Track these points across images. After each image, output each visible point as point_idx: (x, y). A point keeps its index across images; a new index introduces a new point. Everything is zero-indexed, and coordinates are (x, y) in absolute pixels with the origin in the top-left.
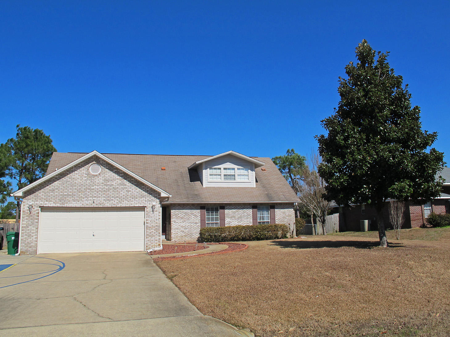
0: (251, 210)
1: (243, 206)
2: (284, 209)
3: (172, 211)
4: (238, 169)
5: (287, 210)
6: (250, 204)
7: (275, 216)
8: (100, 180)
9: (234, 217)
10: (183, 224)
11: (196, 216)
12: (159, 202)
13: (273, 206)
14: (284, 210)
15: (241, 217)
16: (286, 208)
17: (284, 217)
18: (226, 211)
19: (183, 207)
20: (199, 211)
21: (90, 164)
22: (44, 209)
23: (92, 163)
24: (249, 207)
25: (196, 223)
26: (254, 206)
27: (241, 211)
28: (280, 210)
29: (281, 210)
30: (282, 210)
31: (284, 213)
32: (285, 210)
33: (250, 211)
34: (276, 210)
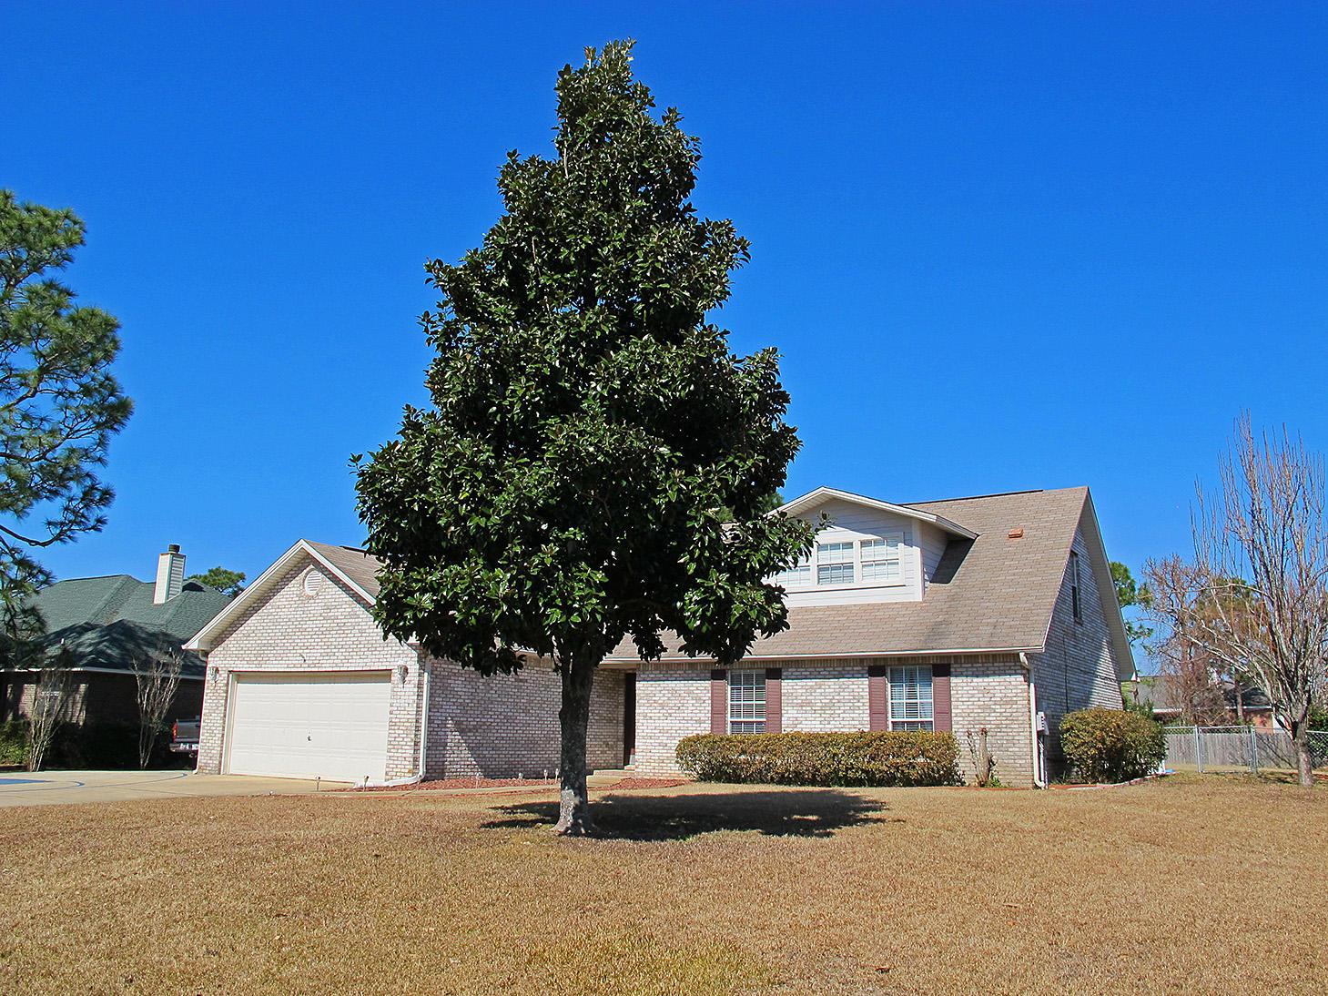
0: (866, 681)
1: (840, 669)
2: (988, 676)
3: (638, 685)
4: (864, 544)
5: (997, 679)
6: (861, 660)
7: (950, 702)
8: (316, 608)
9: (809, 704)
10: (664, 724)
11: (698, 699)
12: (416, 659)
13: (942, 667)
14: (986, 679)
15: (831, 705)
16: (994, 674)
17: (985, 708)
18: (784, 683)
19: (667, 673)
20: (708, 684)
21: (305, 571)
22: (241, 676)
23: (308, 569)
24: (858, 672)
25: (699, 722)
26: (876, 668)
27: (832, 684)
28: (969, 679)
29: (975, 680)
30: (980, 680)
31: (986, 690)
32: (991, 679)
33: (861, 685)
34: (953, 680)
